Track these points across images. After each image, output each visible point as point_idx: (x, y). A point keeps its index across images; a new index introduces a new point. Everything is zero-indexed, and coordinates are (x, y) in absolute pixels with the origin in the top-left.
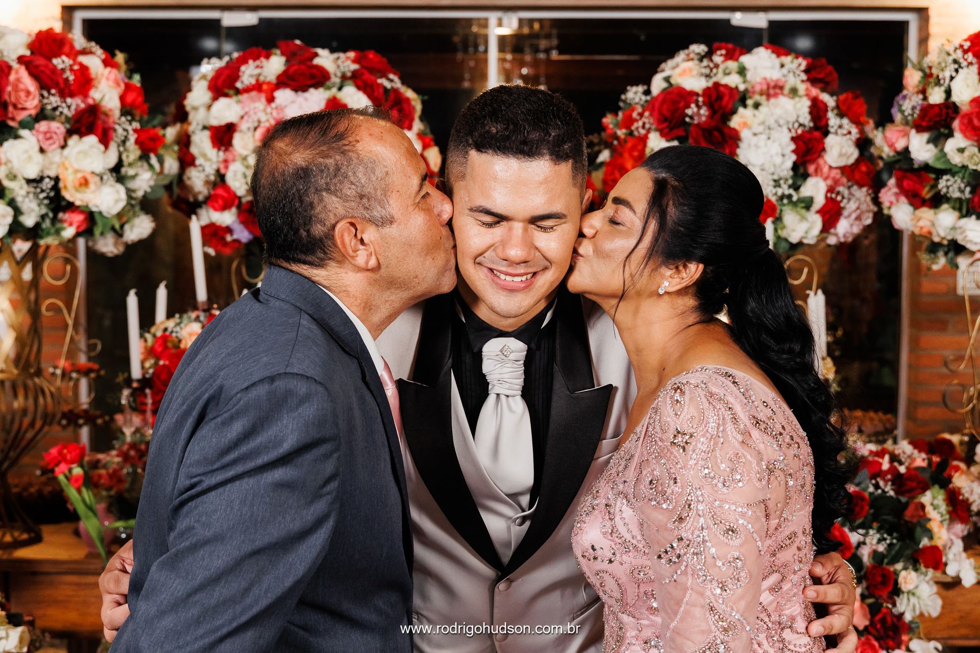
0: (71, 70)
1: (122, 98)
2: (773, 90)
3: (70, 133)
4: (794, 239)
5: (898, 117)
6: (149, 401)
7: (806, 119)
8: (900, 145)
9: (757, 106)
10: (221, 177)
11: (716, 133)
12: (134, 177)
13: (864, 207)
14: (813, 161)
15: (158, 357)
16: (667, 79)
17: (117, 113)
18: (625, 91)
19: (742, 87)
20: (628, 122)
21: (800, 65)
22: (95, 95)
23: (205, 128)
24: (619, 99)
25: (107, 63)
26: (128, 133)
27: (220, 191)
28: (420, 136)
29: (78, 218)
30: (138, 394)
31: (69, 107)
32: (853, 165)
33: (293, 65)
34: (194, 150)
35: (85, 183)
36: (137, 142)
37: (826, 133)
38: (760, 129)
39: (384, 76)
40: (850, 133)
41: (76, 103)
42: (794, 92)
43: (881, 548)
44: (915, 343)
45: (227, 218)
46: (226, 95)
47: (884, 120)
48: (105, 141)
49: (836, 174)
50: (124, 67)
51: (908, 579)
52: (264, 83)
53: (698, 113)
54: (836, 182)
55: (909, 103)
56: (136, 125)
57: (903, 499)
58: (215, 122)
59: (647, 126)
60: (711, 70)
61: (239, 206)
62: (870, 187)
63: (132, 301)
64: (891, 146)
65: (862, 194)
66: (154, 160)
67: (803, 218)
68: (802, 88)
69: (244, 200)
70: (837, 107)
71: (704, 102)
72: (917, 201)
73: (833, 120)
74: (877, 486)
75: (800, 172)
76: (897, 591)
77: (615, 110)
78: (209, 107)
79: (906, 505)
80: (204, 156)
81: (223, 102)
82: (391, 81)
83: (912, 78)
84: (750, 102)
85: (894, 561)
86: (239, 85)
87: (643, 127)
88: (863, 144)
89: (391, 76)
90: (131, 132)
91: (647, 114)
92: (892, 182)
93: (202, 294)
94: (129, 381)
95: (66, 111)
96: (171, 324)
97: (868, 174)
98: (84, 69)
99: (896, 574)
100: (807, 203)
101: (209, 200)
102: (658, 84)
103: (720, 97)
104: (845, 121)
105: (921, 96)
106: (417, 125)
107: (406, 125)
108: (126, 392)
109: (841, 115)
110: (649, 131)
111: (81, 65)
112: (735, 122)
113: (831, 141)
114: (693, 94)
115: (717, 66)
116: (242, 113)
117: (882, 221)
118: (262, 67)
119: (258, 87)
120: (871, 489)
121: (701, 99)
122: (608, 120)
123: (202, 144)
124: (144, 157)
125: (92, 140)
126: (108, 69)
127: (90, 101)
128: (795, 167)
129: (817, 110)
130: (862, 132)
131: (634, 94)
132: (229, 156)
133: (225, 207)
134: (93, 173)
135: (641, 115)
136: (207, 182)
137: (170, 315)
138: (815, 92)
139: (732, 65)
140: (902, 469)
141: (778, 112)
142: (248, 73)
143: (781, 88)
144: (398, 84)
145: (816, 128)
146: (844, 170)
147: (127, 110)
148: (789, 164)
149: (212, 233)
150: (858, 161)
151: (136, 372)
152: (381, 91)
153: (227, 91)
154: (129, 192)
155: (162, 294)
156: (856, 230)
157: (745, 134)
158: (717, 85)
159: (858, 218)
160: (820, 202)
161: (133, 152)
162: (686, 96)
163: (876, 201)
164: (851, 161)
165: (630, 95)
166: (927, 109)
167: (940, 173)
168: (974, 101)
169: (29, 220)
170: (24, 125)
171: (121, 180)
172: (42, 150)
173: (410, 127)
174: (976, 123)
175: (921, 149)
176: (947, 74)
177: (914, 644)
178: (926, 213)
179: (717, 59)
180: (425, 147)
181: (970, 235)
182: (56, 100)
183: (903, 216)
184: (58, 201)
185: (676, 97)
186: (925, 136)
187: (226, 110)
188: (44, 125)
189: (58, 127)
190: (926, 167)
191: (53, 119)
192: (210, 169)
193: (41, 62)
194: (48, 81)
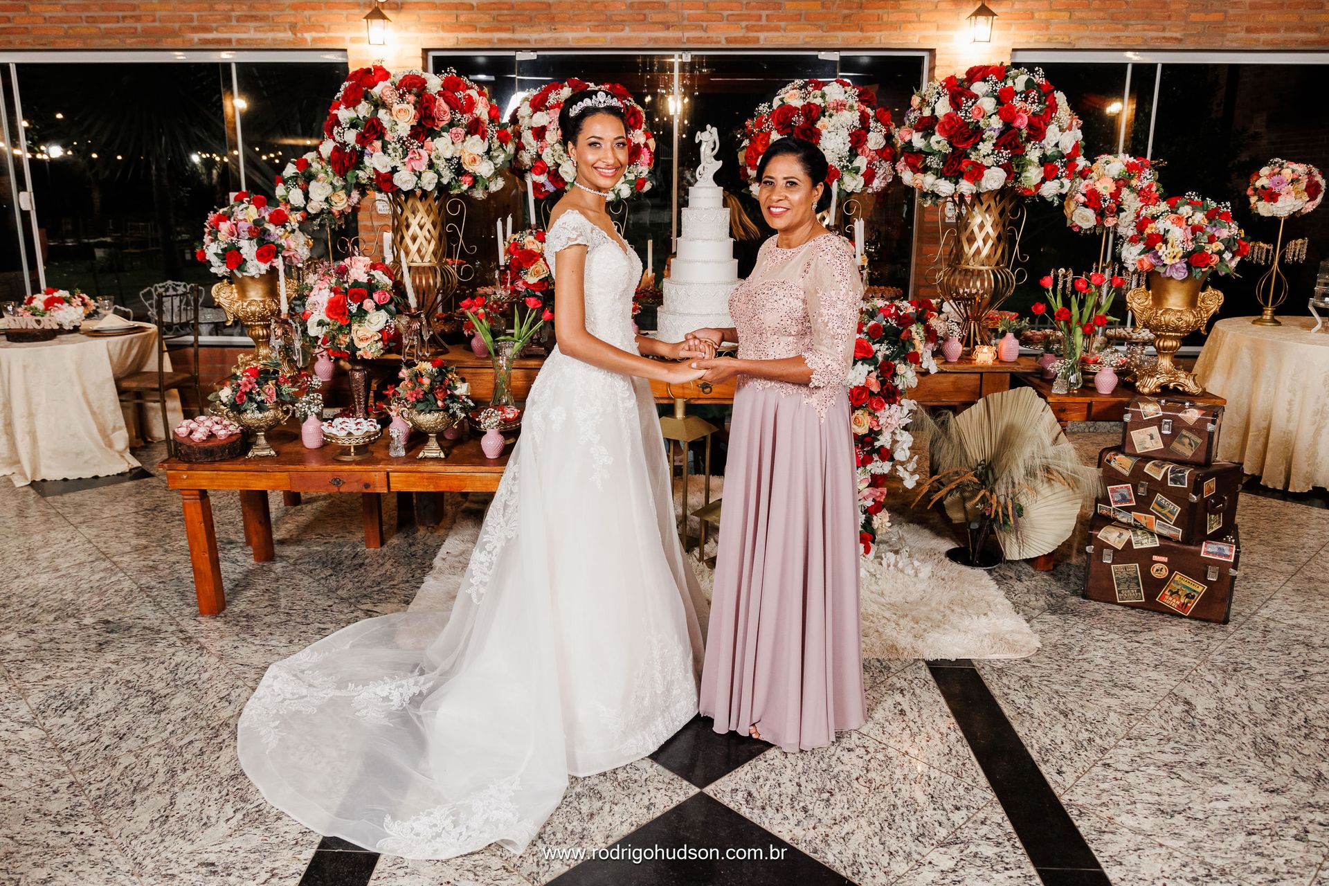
0: (464, 98)
1: (489, 113)
2: (840, 106)
3: (467, 134)
4: (849, 190)
5: (907, 123)
6: (509, 277)
7: (857, 124)
8: (907, 139)
9: (831, 116)
10: (539, 156)
11: (808, 131)
12: (497, 157)
13: (887, 173)
14: (861, 147)
15: (512, 254)
16: (782, 100)
17: (487, 122)
18: (758, 106)
19: (823, 105)
20: (760, 124)
21: (855, 92)
22: (477, 112)
23: (529, 128)
24: (754, 110)
25: (481, 94)
26: (494, 133)
27: (538, 164)
28: (645, 132)
29: (469, 179)
30: (503, 273)
32: (882, 149)
34: (523, 141)
35: (474, 161)
36: (497, 138)
37: (868, 131)
38: (832, 129)
40: (881, 131)
41: (466, 119)
42: (851, 107)
43: (888, 353)
44: (920, 250)
45: (542, 179)
46: (541, 110)
47: (900, 124)
48: (483, 138)
49: (872, 153)
51: (901, 368)
53: (798, 120)
54: (873, 159)
55: (912, 116)
56: (497, 128)
57: (901, 328)
58: (535, 126)
59: (770, 126)
60: (806, 95)
61: (549, 173)
62: (891, 161)
63: (499, 223)
64: (902, 139)
65: (886, 165)
66: (504, 147)
67: (854, 179)
68: (856, 105)
70: (875, 116)
71: (802, 113)
72: (915, 170)
73: (872, 124)
74: (887, 322)
75: (853, 153)
76: (895, 374)
77: (752, 117)
78: (531, 117)
79: (902, 331)
80: (529, 144)
81: (539, 113)
83: (916, 101)
84: (827, 114)
85: (893, 360)
86: (547, 104)
87: (768, 127)
88: (889, 137)
91: (770, 120)
92: (903, 158)
93: (533, 221)
94: (498, 267)
95: (464, 122)
96: (517, 236)
97: (890, 154)
98: (470, 97)
99: (895, 366)
100: (857, 170)
101: (531, 169)
102: (776, 103)
103: (811, 111)
104: (879, 124)
105: (919, 112)
106: (644, 126)
108: (497, 272)
109: (877, 121)
110: (771, 130)
111: (469, 95)
112: (819, 125)
113: (870, 135)
114: (796, 108)
115: (809, 93)
116: (548, 121)
117: (897, 179)
118: (561, 94)
120: (884, 323)
121: (800, 112)
122: (749, 123)
123: (528, 137)
124: (500, 145)
125: (477, 137)
126: (482, 97)
127: (475, 116)
128: (851, 150)
129: (864, 118)
130: (888, 130)
131: (763, 108)
132: (544, 145)
133: (542, 173)
134: (477, 155)
135: (767, 120)
136: (532, 159)
137: (514, 232)
138: (863, 107)
139: (818, 92)
140: (901, 314)
141: (843, 119)
142: (551, 98)
143: (845, 105)
144: (633, 103)
145: (863, 128)
146: (877, 151)
147: (491, 120)
148: (848, 149)
149: (537, 186)
150: (885, 147)
151: (502, 262)
153: (541, 108)
154: (495, 164)
155: (510, 220)
156: (883, 185)
157: (824, 132)
158: (809, 104)
159: (884, 179)
160: (863, 169)
161: (496, 143)
162: (793, 110)
163: (894, 169)
164: (881, 147)
165: (761, 108)
166: (922, 119)
167: (928, 154)
168: (947, 115)
169: (445, 181)
170: (444, 129)
171: (491, 158)
172: (453, 143)
173: (640, 128)
174: (947, 127)
175: (918, 141)
176: (933, 100)
177: (904, 402)
178: (920, 176)
179: (810, 89)
180: (647, 139)
181: (942, 188)
182: (458, 116)
183: (908, 177)
184: (459, 171)
185: (787, 110)
186: (920, 134)
187: (541, 119)
188: (454, 130)
189: (462, 131)
190: (920, 151)
191: (458, 126)
192: (533, 152)
193: (449, 94)
194: (454, 105)
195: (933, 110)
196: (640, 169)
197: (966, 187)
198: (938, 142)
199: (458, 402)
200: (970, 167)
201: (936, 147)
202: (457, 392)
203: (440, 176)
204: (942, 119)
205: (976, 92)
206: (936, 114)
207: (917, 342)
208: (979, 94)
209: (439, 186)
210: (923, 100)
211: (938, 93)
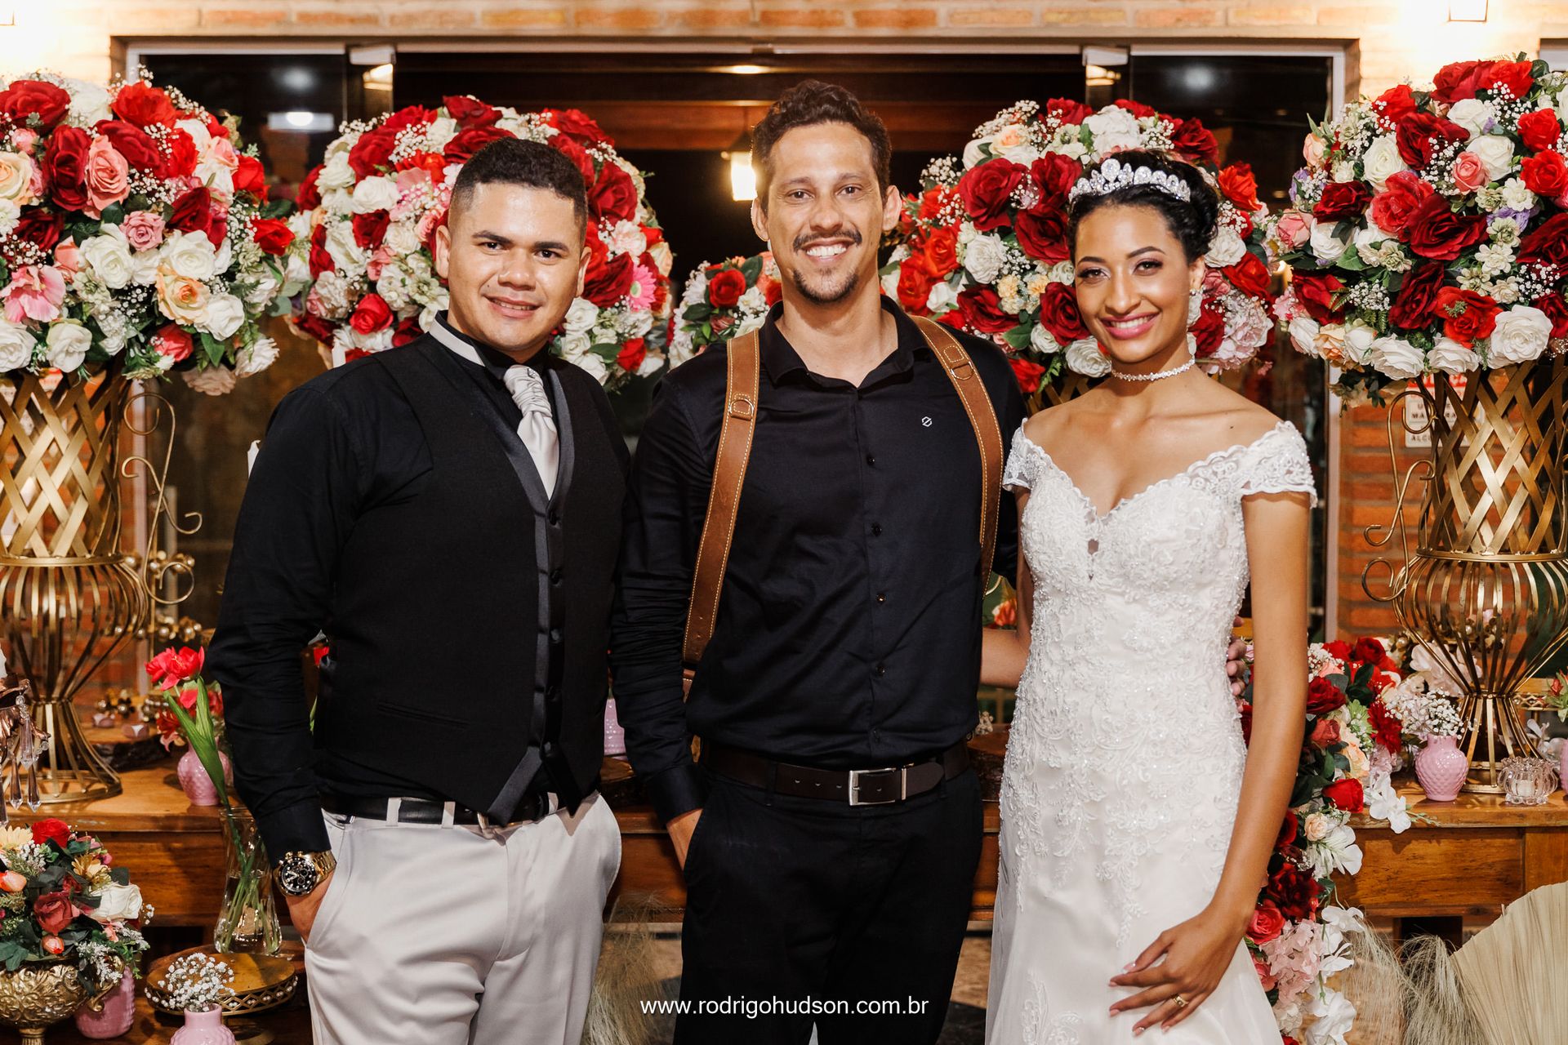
0: (168, 141)
1: (235, 178)
3: (170, 227)
5: (1297, 200)
8: (1298, 238)
10: (370, 285)
11: (1051, 223)
12: (253, 286)
13: (1255, 323)
16: (985, 148)
17: (231, 198)
18: (926, 164)
19: (1086, 160)
20: (931, 208)
21: (1166, 128)
22: (201, 173)
23: (345, 217)
24: (918, 176)
25: (216, 131)
26: (245, 227)
27: (368, 305)
28: (644, 228)
29: (176, 343)
31: (168, 191)
32: (1238, 264)
33: (469, 131)
34: (330, 247)
35: (191, 293)
36: (256, 240)
39: (593, 145)
40: (1233, 222)
41: (173, 189)
45: (379, 342)
46: (376, 173)
47: (1278, 206)
48: (217, 234)
49: (1216, 277)
50: (236, 135)
51: (1317, 824)
52: (428, 154)
53: (1025, 196)
54: (1216, 289)
55: (1309, 184)
56: (256, 214)
58: (361, 211)
59: (957, 212)
60: (1044, 137)
61: (395, 325)
62: (1262, 296)
64: (1288, 239)
65: (1252, 305)
66: (278, 264)
69: (402, 317)
71: (1033, 180)
72: (1322, 315)
76: (1303, 841)
78: (352, 188)
79: (1313, 724)
80: (345, 255)
81: (371, 180)
82: (604, 151)
83: (1314, 148)
86: (393, 158)
87: (952, 215)
88: (1252, 236)
89: (604, 145)
90: (249, 225)
91: (957, 196)
92: (1290, 288)
95: (163, 196)
97: (1258, 277)
98: (185, 138)
99: (1301, 817)
101: (350, 318)
102: (972, 155)
103: (1055, 172)
104: (1228, 205)
105: (1325, 173)
106: (641, 214)
107: (624, 214)
110: (960, 220)
111: (182, 133)
114: (1020, 168)
115: (1051, 131)
116: (400, 197)
118: (424, 134)
119: (419, 161)
121: (1029, 177)
123: (341, 239)
124: (267, 259)
125: (200, 235)
126: (217, 138)
127: (195, 184)
130: (1249, 220)
131: (940, 168)
132: (381, 256)
133: (376, 328)
134: (200, 280)
135: (949, 197)
136: (351, 292)
139: (1073, 129)
142: (406, 142)
144: (612, 155)
146: (1226, 271)
147: (243, 195)
150: (1245, 260)
152: (590, 165)
153: (377, 167)
154: (248, 307)
156: (1244, 354)
158: (1051, 156)
159: (1247, 338)
161: (252, 251)
162: (1012, 172)
163: (1270, 314)
164: (1237, 259)
165: (934, 170)
166: (1333, 191)
167: (1352, 278)
168: (1393, 180)
169: (112, 346)
170: (106, 216)
171: (234, 291)
172: (132, 250)
173: (630, 217)
174: (1396, 209)
175: (1325, 244)
176: (1358, 144)
177: (1329, 912)
178: (1335, 332)
179: (1052, 121)
180: (650, 243)
181: (1392, 360)
182: (150, 183)
183: (1306, 334)
184: (153, 322)
185: (997, 173)
186: (1331, 227)
187: (377, 193)
188: (135, 217)
189: (155, 219)
190: (1334, 270)
191: (148, 208)
192: (353, 273)
193: (127, 128)
194: (139, 156)
195: (1360, 168)
196: (630, 317)
197: (1451, 355)
198: (1376, 246)
199: (105, 940)
200: (1460, 307)
201: (1372, 258)
202: (98, 914)
203: (98, 334)
204: (1382, 190)
205: (1462, 125)
206: (1367, 176)
207: (1351, 753)
208: (1470, 127)
209: (96, 359)
210: (1332, 146)
211: (1367, 127)
